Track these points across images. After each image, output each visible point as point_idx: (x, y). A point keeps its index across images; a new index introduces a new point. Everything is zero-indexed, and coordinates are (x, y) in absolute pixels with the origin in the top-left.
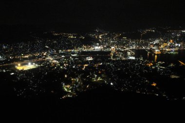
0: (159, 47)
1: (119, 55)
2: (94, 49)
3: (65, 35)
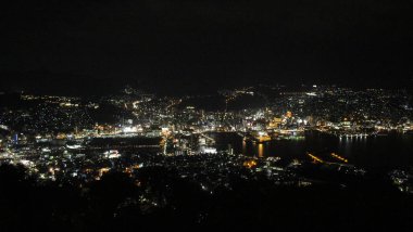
0: (265, 126)
1: (181, 144)
2: (122, 133)
3: (52, 100)
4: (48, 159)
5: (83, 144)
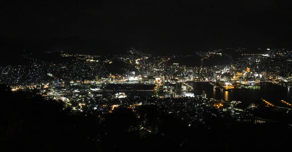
0: (230, 78)
1: (169, 90)
2: (128, 81)
3: (81, 57)
4: (78, 97)
5: (101, 88)
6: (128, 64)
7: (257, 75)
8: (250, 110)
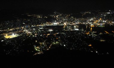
2: (54, 24)
3: (35, 16)
4: (35, 32)
5: (43, 28)
6: (54, 18)
7: (104, 21)
8: (100, 35)
